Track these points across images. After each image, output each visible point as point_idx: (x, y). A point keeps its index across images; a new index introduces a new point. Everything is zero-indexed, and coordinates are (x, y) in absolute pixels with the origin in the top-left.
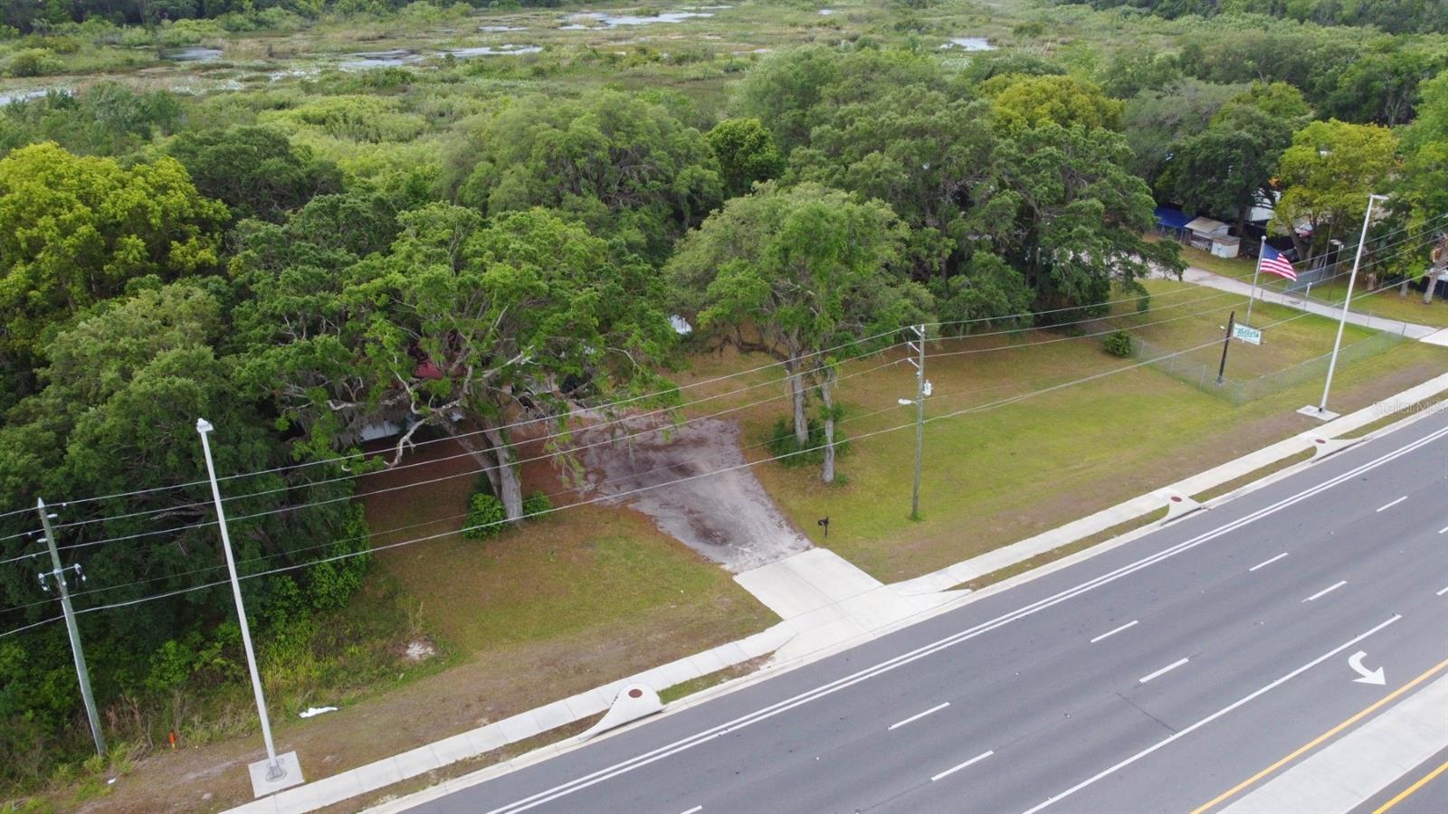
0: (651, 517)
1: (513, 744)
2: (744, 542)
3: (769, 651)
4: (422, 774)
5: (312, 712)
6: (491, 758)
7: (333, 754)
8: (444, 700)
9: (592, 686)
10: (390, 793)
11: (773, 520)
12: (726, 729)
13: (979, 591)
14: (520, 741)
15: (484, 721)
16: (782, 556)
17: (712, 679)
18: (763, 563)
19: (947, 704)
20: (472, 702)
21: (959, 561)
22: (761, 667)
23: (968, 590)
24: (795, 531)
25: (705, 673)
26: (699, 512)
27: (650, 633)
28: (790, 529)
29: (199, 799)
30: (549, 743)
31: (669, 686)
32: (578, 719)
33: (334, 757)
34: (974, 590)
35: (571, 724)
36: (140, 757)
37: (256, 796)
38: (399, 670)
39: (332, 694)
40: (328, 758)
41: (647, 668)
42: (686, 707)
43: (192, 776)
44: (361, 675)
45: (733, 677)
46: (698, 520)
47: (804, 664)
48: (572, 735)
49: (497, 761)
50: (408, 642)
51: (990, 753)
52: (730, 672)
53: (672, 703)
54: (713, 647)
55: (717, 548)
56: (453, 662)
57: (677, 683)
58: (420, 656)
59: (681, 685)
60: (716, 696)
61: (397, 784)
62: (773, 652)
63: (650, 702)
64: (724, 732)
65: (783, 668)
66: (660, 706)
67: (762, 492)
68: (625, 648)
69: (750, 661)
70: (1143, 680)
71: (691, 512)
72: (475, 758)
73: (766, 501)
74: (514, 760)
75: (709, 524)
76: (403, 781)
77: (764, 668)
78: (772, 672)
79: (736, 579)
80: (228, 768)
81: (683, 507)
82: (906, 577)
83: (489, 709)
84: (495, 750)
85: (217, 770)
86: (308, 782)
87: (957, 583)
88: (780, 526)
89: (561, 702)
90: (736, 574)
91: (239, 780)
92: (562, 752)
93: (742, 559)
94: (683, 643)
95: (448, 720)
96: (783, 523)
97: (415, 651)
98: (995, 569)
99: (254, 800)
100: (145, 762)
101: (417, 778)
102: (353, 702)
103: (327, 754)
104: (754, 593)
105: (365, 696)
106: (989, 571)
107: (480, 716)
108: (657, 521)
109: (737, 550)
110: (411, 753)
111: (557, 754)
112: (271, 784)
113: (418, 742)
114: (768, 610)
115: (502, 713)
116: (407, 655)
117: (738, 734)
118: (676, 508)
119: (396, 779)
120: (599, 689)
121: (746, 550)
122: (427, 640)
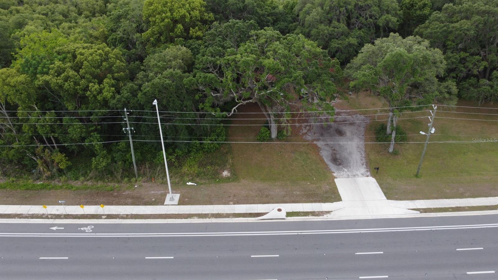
0: (319, 148)
1: (236, 214)
2: (346, 167)
3: (330, 211)
4: (207, 214)
5: (190, 183)
6: (228, 216)
7: (188, 198)
8: (224, 193)
9: (268, 203)
10: (197, 216)
11: (361, 161)
12: (301, 233)
13: (423, 214)
14: (238, 213)
15: (232, 203)
16: (357, 176)
17: (306, 214)
18: (348, 176)
19: (382, 253)
20: (231, 196)
21: (422, 199)
22: (325, 215)
23: (419, 212)
24: (367, 168)
25: (305, 211)
26: (337, 151)
27: (295, 191)
28: (365, 167)
29: (151, 200)
30: (246, 217)
31: (291, 211)
32: (258, 212)
33: (188, 200)
34: (421, 212)
35: (255, 213)
36: (144, 182)
37: (164, 204)
38: (218, 178)
39: (197, 180)
40: (186, 199)
41: (288, 203)
42: (293, 220)
43: (153, 192)
44: (207, 176)
45: (313, 215)
46: (335, 154)
47: (340, 219)
48: (254, 217)
49: (229, 217)
50: (224, 170)
51: (387, 277)
52: (313, 214)
53: (289, 217)
54: (312, 203)
55: (336, 166)
56: (234, 180)
57: (294, 211)
58: (226, 175)
59: (295, 212)
60: (304, 220)
61: (200, 214)
62: (331, 212)
63: (283, 214)
64: (300, 233)
65: (332, 218)
66: (285, 217)
67: (364, 149)
68: (285, 193)
69: (322, 212)
70: (468, 273)
71: (334, 150)
72: (223, 214)
73: (363, 153)
74: (234, 219)
75: (338, 156)
76: (202, 214)
77: (325, 216)
78: (327, 218)
79: (335, 180)
80: (162, 193)
81: (332, 147)
82: (397, 199)
83: (235, 200)
84: (230, 214)
85: (159, 193)
86: (178, 205)
87: (416, 208)
88: (363, 165)
89: (257, 205)
90: (337, 178)
91: (163, 197)
92: (249, 221)
93: (342, 173)
94: (304, 198)
95: (222, 199)
96: (365, 164)
97: (225, 173)
98: (435, 207)
99: (163, 205)
100: (145, 184)
101: (205, 214)
102: (202, 184)
103: (187, 198)
104: (338, 187)
105: (205, 183)
106: (432, 207)
107: (231, 201)
108: (321, 150)
109: (342, 169)
110: (208, 206)
111: (247, 221)
112: (170, 202)
113: (211, 203)
114: (339, 195)
115: (238, 202)
116: (222, 174)
117: (304, 236)
118: (329, 147)
119: (200, 213)
120: (270, 205)
121: (346, 170)
122: (230, 171)
